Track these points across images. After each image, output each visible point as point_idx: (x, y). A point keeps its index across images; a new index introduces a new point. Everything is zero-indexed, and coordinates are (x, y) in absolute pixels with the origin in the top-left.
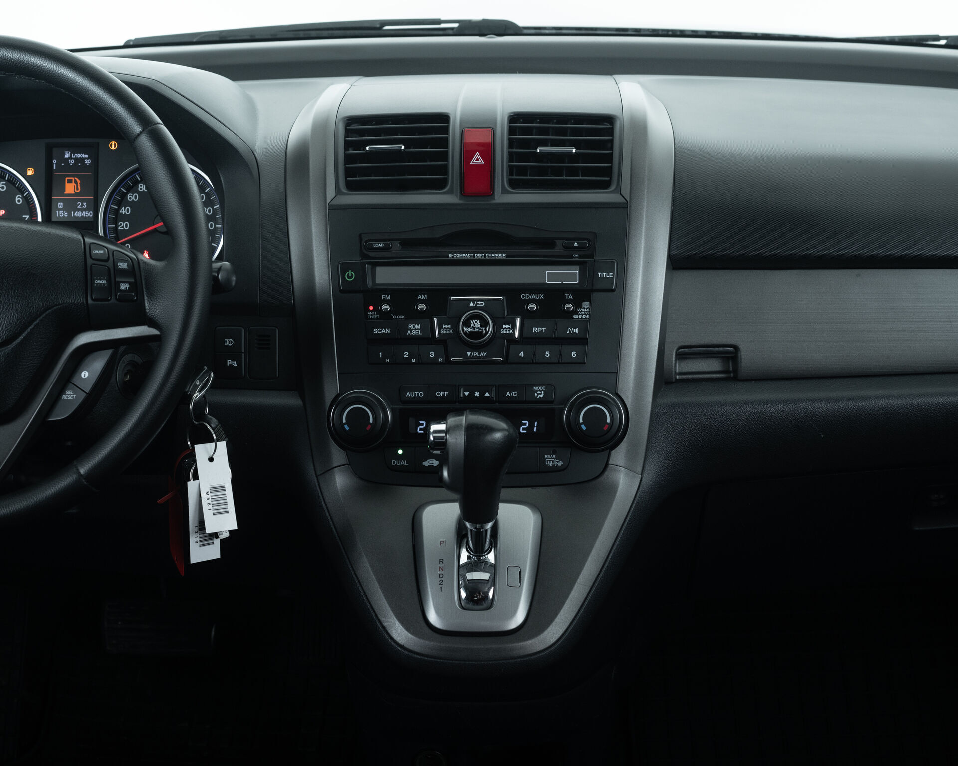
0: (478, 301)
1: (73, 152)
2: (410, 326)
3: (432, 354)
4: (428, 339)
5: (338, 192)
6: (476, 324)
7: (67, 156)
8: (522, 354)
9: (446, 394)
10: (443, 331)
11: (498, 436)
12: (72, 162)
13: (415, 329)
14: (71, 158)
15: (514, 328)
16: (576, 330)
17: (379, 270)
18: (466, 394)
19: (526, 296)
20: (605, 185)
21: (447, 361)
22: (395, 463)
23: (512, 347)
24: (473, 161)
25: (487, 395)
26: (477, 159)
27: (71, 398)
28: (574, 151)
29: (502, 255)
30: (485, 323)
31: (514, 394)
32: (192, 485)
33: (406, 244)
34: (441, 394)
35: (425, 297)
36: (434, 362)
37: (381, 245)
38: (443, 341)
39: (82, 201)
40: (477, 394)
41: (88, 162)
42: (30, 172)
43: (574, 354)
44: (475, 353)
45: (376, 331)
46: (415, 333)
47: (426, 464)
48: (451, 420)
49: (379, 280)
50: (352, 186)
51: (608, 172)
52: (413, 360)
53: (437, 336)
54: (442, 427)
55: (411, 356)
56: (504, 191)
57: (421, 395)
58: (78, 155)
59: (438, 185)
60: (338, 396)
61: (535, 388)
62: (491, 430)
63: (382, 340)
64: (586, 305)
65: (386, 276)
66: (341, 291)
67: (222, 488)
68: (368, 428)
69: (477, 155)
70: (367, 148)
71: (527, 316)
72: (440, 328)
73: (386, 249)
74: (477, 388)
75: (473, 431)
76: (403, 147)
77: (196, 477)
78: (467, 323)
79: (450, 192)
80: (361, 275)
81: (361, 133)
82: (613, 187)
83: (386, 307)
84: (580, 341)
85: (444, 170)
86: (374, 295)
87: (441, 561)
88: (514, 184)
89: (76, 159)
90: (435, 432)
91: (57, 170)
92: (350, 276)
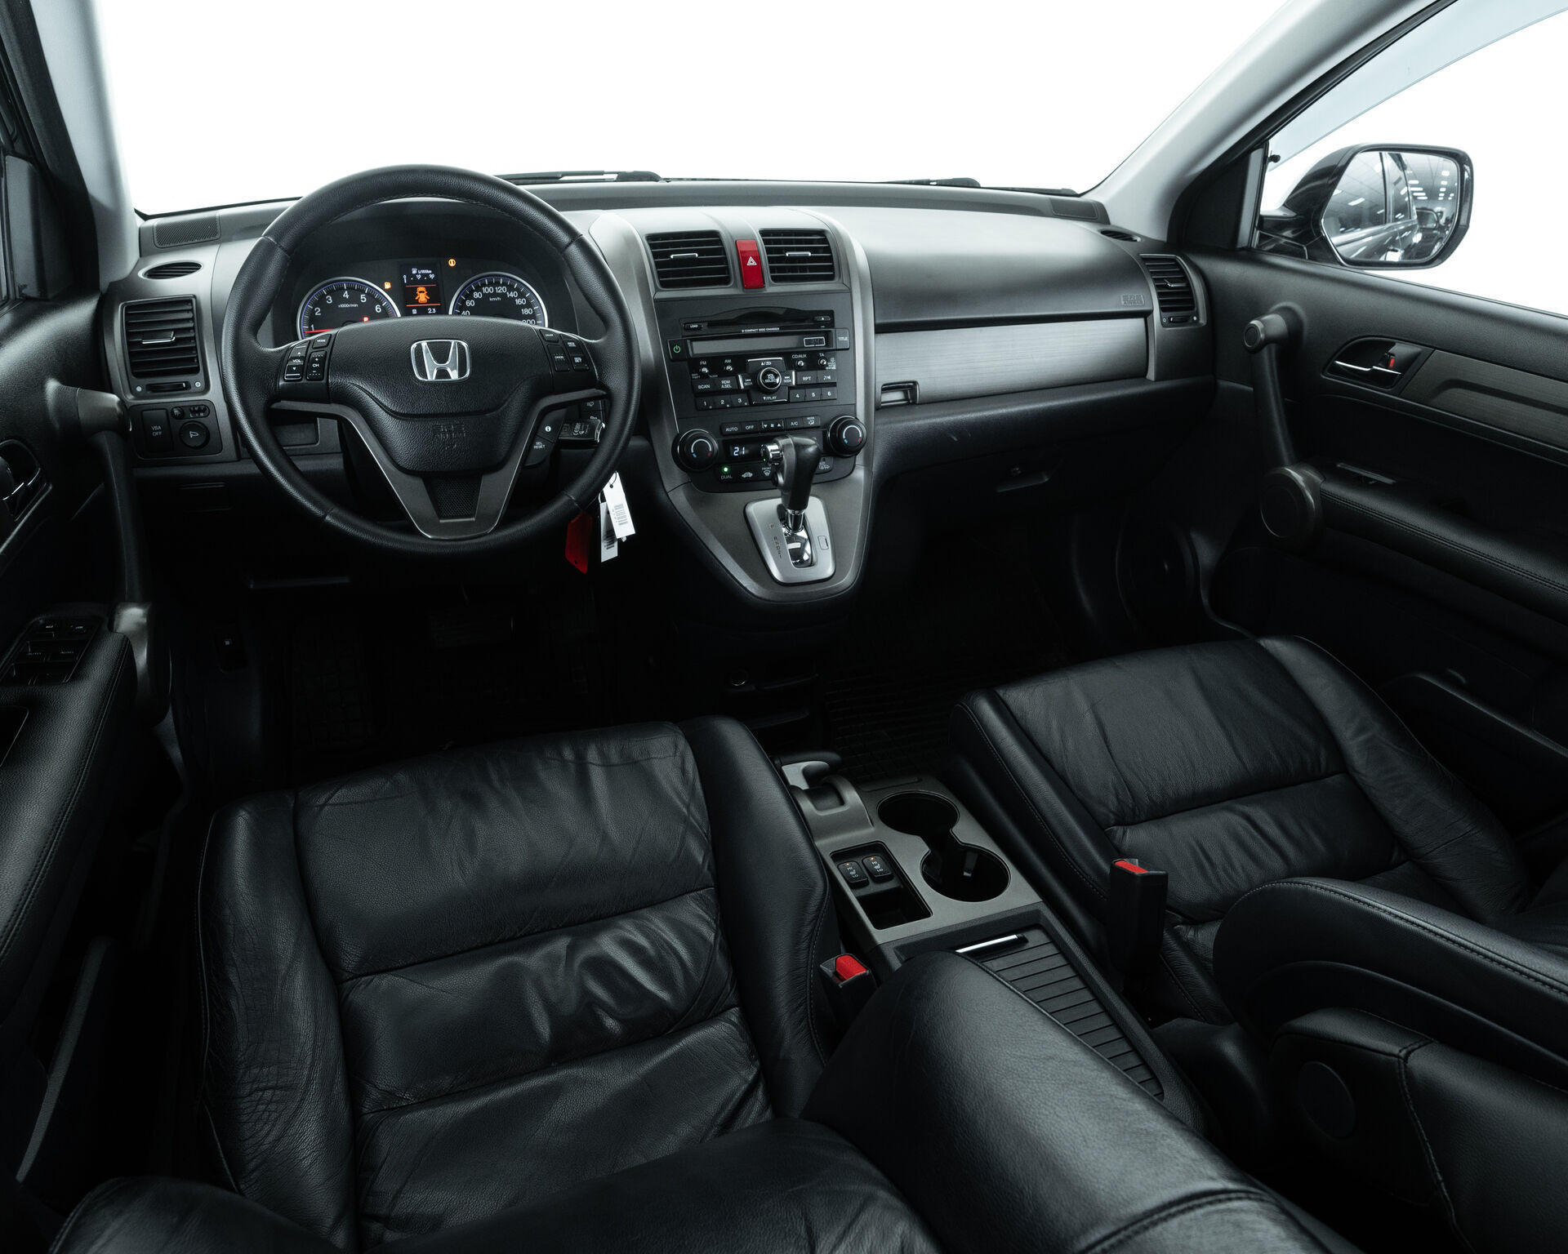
0: (766, 361)
1: (419, 269)
2: (723, 382)
3: (740, 400)
4: (736, 390)
5: (657, 290)
6: (771, 376)
7: (414, 272)
8: (798, 396)
9: (752, 427)
10: (746, 384)
11: (811, 450)
12: (419, 277)
13: (726, 384)
14: (417, 273)
15: (791, 378)
16: (829, 377)
17: (694, 343)
18: (766, 426)
19: (795, 356)
20: (831, 278)
21: (751, 405)
22: (723, 477)
23: (791, 392)
24: (749, 264)
25: (779, 425)
26: (751, 262)
27: (541, 447)
28: (810, 254)
29: (776, 329)
30: (776, 376)
31: (796, 423)
32: (602, 506)
33: (712, 324)
34: (749, 427)
35: (730, 361)
36: (741, 406)
37: (696, 326)
38: (747, 391)
39: (432, 307)
40: (772, 426)
41: (432, 276)
42: (388, 286)
43: (829, 394)
44: (769, 398)
45: (700, 387)
46: (727, 386)
47: (744, 476)
48: (782, 442)
49: (697, 351)
50: (665, 285)
51: (831, 268)
52: (728, 406)
53: (742, 387)
54: (775, 447)
55: (726, 403)
56: (771, 285)
57: (736, 429)
58: (423, 272)
59: (725, 281)
60: (678, 436)
61: (808, 418)
62: (807, 446)
63: (705, 393)
64: (832, 359)
65: (700, 348)
66: (672, 361)
67: (621, 506)
68: (709, 455)
69: (751, 259)
70: (672, 257)
71: (799, 369)
72: (744, 382)
73: (699, 328)
74: (772, 421)
75: (799, 447)
76: (697, 255)
77: (603, 500)
78: (765, 377)
79: (735, 286)
80: (685, 349)
81: (662, 245)
82: (837, 279)
83: (705, 370)
84: (833, 384)
85: (726, 270)
86: (694, 363)
87: (775, 538)
88: (775, 279)
89: (422, 274)
90: (772, 451)
91: (408, 284)
92: (677, 349)
